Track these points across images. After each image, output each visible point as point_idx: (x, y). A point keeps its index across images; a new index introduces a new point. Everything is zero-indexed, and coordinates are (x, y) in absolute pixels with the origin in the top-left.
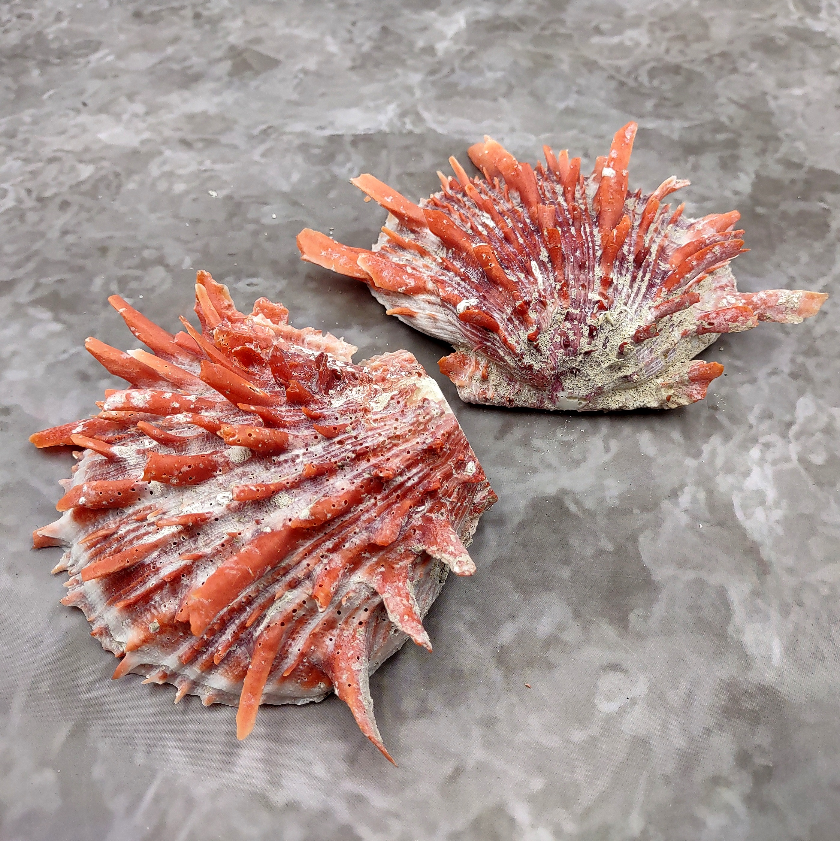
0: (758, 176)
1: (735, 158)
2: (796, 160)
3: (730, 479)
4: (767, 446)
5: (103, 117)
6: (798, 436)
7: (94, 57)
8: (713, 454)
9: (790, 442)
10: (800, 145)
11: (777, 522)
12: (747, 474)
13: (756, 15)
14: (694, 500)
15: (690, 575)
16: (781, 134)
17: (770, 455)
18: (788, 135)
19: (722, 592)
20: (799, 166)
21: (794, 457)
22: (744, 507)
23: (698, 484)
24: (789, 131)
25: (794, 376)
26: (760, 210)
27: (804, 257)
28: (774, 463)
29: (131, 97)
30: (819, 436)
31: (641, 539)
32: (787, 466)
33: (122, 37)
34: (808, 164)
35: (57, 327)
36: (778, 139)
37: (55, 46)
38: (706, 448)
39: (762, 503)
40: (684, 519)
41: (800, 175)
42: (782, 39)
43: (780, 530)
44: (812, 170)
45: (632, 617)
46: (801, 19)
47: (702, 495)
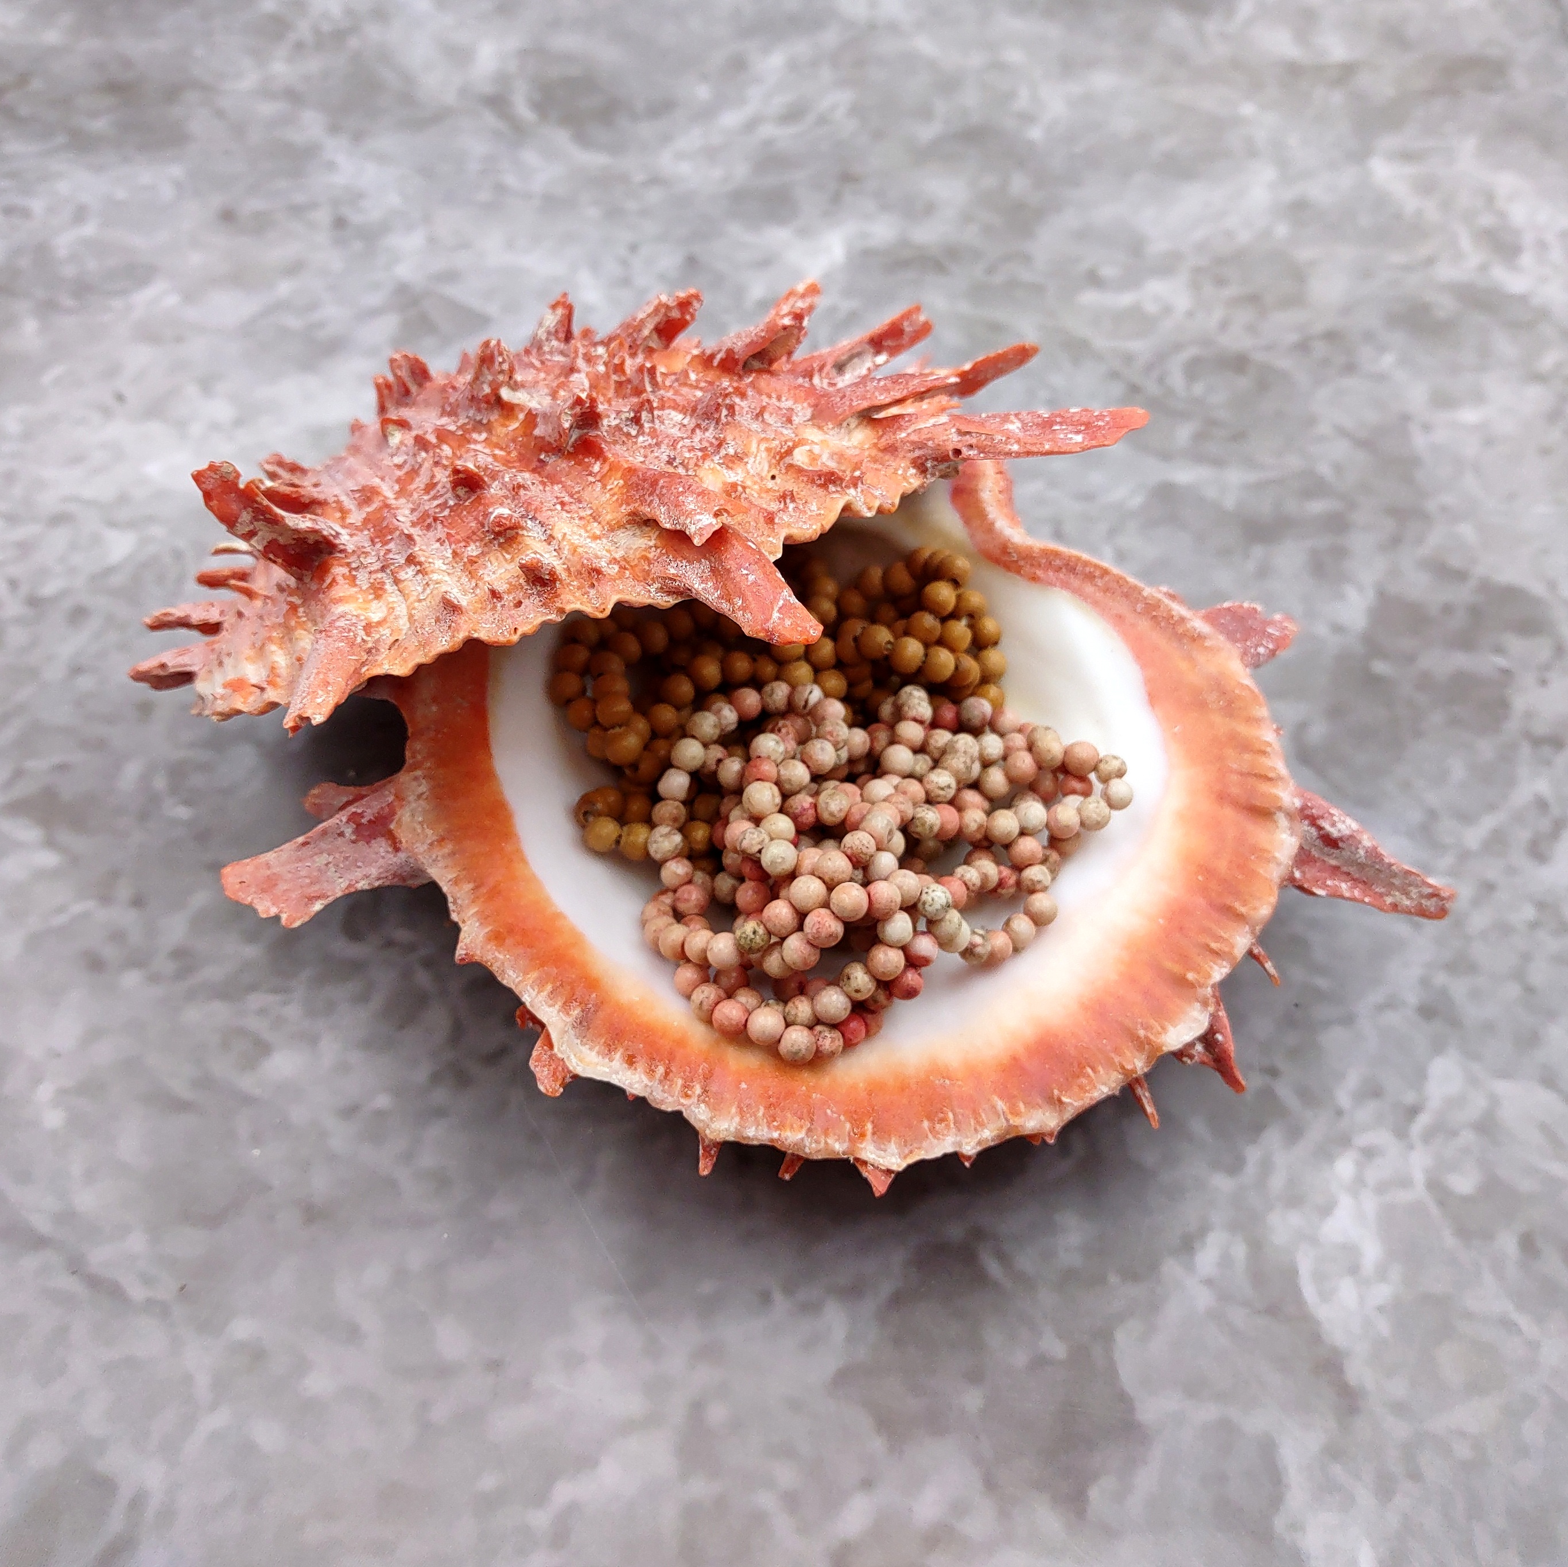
0: (1382, 595)
1: (1340, 553)
2: (1455, 562)
3: (1295, 1219)
4: (1369, 1153)
5: (154, 427)
6: (1428, 1136)
7: (143, 297)
8: (1266, 1166)
9: (1411, 1147)
10: (1467, 531)
11: (1380, 1309)
12: (1326, 1210)
13: (1397, 258)
14: (1225, 1260)
15: (1208, 1412)
16: (1431, 506)
17: (1374, 1174)
18: (1444, 509)
19: (1268, 1449)
20: (1460, 576)
21: (1419, 1178)
22: (1319, 1277)
23: (1234, 1227)
24: (1448, 499)
25: (1427, 1012)
26: (1380, 667)
27: (1458, 769)
28: (1381, 1189)
29: (207, 385)
30: (1468, 1137)
31: (1121, 1337)
32: (1403, 1197)
33: (196, 259)
34: (1480, 570)
35: (48, 859)
36: (1425, 517)
37: (69, 271)
38: (1253, 1154)
39: (1354, 1270)
40: (1203, 1299)
41: (1462, 594)
42: (1445, 306)
43: (1383, 1327)
44: (1486, 586)
45: (1094, 1493)
46: (1483, 268)
47: (1240, 1251)
